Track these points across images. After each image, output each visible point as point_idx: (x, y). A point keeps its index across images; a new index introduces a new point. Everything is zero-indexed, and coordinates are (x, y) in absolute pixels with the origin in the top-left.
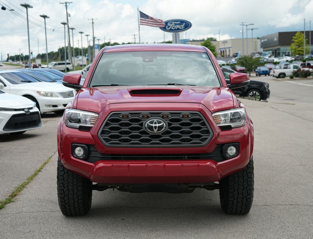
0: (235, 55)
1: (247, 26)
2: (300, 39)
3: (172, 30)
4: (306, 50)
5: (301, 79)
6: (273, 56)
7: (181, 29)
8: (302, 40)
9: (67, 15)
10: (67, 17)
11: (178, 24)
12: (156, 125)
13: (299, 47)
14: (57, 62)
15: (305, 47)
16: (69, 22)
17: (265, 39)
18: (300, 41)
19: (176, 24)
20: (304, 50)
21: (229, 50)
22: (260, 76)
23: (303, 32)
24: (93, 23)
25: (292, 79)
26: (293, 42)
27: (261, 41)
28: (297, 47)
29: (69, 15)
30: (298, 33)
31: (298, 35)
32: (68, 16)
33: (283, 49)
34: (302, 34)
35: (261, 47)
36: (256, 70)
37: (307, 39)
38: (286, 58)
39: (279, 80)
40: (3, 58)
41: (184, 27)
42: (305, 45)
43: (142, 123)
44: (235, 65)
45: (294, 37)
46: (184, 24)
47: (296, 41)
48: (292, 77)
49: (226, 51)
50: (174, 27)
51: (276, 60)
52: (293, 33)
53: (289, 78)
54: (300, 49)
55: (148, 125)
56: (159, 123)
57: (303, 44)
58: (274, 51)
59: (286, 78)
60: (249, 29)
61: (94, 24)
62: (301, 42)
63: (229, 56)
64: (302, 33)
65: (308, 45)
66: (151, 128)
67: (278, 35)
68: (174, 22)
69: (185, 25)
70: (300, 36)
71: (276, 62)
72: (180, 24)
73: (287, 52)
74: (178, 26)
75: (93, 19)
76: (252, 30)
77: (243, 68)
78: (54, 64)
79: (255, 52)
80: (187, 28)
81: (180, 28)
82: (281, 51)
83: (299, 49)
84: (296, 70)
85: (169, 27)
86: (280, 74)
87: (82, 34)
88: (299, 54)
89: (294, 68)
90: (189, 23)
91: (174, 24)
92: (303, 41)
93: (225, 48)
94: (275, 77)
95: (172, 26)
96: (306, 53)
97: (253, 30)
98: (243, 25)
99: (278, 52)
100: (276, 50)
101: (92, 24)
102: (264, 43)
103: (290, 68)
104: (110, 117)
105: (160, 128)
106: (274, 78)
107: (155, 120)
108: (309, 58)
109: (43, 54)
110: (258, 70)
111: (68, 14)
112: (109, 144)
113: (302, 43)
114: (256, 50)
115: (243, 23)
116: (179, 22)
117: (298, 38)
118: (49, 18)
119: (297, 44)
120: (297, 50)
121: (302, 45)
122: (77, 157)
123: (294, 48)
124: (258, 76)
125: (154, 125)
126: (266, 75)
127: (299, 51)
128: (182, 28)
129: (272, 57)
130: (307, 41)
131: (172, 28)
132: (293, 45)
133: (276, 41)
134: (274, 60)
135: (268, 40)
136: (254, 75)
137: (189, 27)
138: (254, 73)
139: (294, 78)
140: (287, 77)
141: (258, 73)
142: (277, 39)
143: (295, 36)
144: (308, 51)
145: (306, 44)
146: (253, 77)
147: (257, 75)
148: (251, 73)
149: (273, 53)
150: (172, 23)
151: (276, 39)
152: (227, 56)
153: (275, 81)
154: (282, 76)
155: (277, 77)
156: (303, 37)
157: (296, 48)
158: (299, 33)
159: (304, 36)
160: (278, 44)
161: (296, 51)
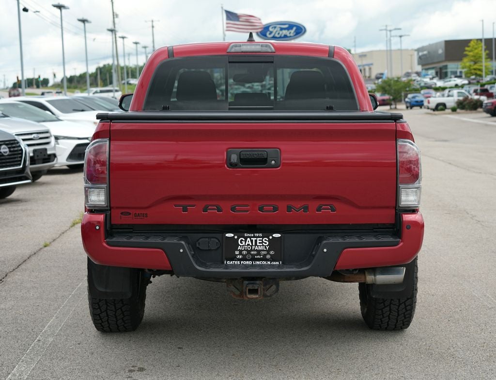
0: (379, 76)
1: (390, 31)
2: (476, 51)
3: (276, 38)
4: (486, 68)
5: (468, 111)
6: (437, 78)
7: (290, 37)
8: (480, 52)
9: (113, 15)
10: (114, 18)
11: (285, 29)
13: (475, 63)
14: (99, 89)
15: (485, 64)
16: (116, 26)
17: (425, 51)
18: (477, 53)
19: (282, 29)
20: (484, 68)
21: (370, 69)
22: (411, 108)
23: (481, 40)
24: (153, 27)
25: (454, 112)
26: (466, 56)
27: (418, 54)
28: (472, 63)
29: (117, 16)
30: (474, 43)
31: (474, 44)
32: (115, 16)
33: (452, 66)
34: (479, 44)
35: (419, 64)
36: (407, 100)
37: (487, 52)
38: (455, 80)
39: (435, 114)
40: (7, 83)
41: (295, 34)
42: (484, 60)
44: (374, 92)
45: (467, 49)
46: (294, 28)
47: (471, 54)
48: (454, 110)
49: (365, 70)
50: (279, 34)
51: (440, 83)
52: (466, 42)
53: (450, 111)
54: (478, 67)
57: (482, 58)
58: (438, 70)
59: (447, 111)
60: (396, 36)
61: (154, 29)
62: (479, 55)
63: (369, 77)
64: (479, 42)
65: (489, 60)
67: (443, 45)
68: (278, 26)
69: (296, 30)
70: (476, 46)
71: (440, 87)
72: (288, 29)
73: (459, 71)
74: (285, 32)
75: (152, 21)
76: (401, 36)
77: (386, 97)
78: (94, 92)
79: (410, 71)
80: (299, 35)
81: (288, 35)
82: (449, 70)
83: (475, 67)
84: (461, 98)
85: (271, 33)
86: (438, 105)
87: (138, 45)
88: (476, 74)
89: (459, 96)
90: (302, 27)
91: (279, 29)
92: (482, 54)
93: (364, 66)
94: (431, 109)
95: (276, 31)
96: (486, 73)
97: (402, 38)
98: (386, 30)
99: (444, 71)
100: (441, 69)
101: (151, 28)
102: (423, 57)
103: (452, 96)
106: (429, 111)
108: (491, 80)
109: (71, 77)
110: (409, 99)
111: (115, 14)
113: (480, 57)
114: (411, 68)
115: (386, 26)
116: (286, 26)
117: (473, 49)
118: (90, 22)
119: (472, 58)
120: (472, 68)
121: (480, 60)
123: (468, 64)
124: (409, 108)
126: (421, 108)
127: (475, 69)
128: (292, 35)
129: (434, 79)
130: (487, 54)
131: (277, 35)
132: (465, 60)
133: (440, 54)
134: (436, 84)
135: (429, 52)
136: (403, 106)
137: (301, 34)
138: (403, 104)
139: (458, 110)
140: (448, 109)
141: (408, 105)
142: (442, 50)
143: (469, 46)
144: (490, 70)
145: (486, 58)
146: (401, 110)
147: (407, 107)
148: (397, 103)
149: (437, 73)
150: (275, 27)
151: (440, 51)
152: (367, 78)
153: (430, 116)
154: (440, 107)
155: (434, 110)
156: (480, 48)
157: (470, 66)
158: (476, 42)
159: (482, 47)
160: (443, 59)
161: (470, 70)
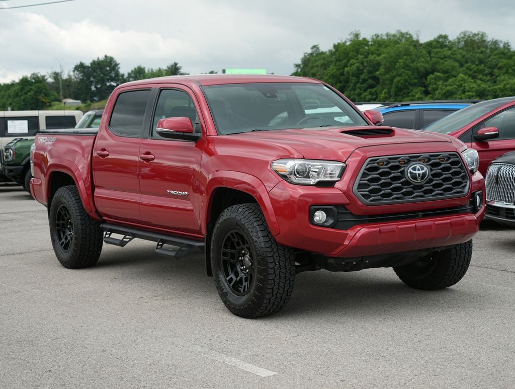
12: (419, 172)
43: (404, 171)
55: (411, 173)
56: (422, 169)
66: (414, 177)
104: (367, 165)
105: (424, 175)
107: (418, 166)
112: (370, 201)
122: (322, 225)
125: (417, 172)
